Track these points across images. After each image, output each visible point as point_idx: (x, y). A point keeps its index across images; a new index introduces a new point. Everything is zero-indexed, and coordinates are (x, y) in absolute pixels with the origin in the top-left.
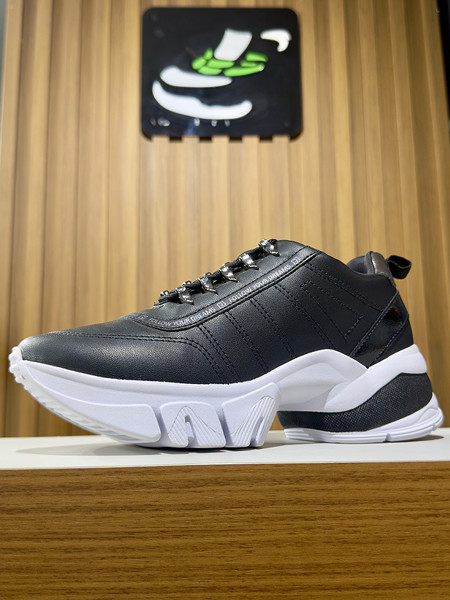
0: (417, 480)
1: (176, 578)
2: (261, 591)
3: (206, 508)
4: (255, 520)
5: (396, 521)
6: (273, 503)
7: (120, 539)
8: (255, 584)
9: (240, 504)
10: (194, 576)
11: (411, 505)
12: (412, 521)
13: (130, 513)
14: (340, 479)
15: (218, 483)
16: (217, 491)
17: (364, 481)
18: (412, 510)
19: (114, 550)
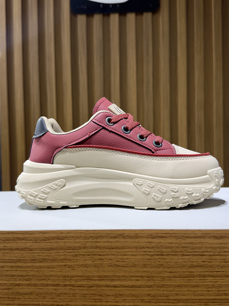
0: (153, 238)
1: (40, 280)
2: (79, 286)
3: (53, 250)
4: (76, 255)
5: (142, 257)
6: (85, 248)
7: (15, 262)
8: (76, 283)
9: (70, 248)
10: (49, 279)
11: (150, 250)
12: (150, 257)
13: (19, 251)
14: (116, 237)
15: (59, 239)
16: (58, 242)
17: (128, 238)
18: (150, 252)
19: (12, 267)
